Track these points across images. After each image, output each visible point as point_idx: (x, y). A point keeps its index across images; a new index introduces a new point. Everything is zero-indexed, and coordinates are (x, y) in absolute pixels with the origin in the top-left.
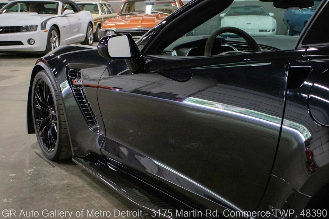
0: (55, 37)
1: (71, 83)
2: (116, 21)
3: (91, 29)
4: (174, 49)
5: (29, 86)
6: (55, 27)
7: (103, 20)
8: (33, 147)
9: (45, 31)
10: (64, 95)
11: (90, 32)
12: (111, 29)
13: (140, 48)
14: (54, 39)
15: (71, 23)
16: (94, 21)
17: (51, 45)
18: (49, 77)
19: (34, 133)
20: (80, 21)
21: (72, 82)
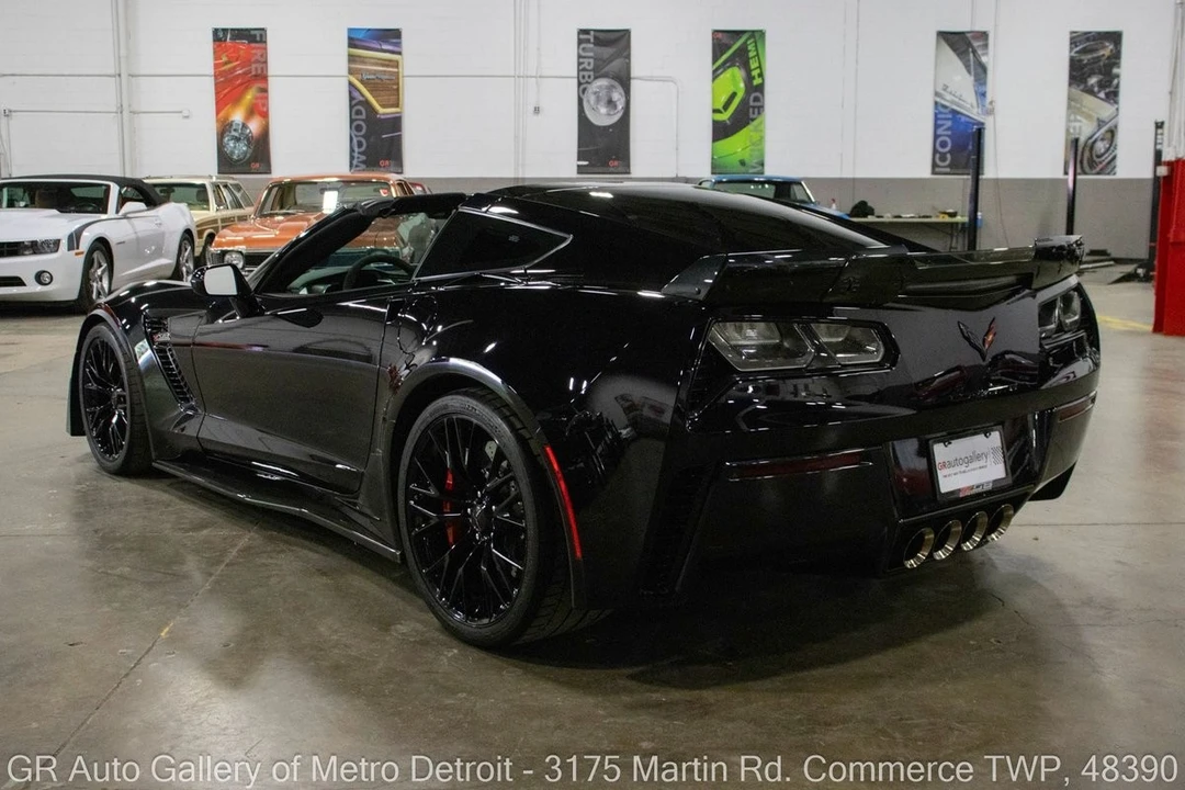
0: (100, 266)
1: (151, 342)
2: (248, 230)
3: (189, 248)
4: (303, 286)
5: (74, 351)
6: (102, 244)
7: (220, 224)
8: (81, 460)
9: (77, 254)
10: (142, 369)
11: (187, 254)
12: (236, 248)
13: (252, 286)
14: (99, 272)
15: (140, 235)
16: (197, 226)
17: (92, 286)
18: (114, 333)
19: (83, 434)
20: (162, 229)
21: (153, 339)
